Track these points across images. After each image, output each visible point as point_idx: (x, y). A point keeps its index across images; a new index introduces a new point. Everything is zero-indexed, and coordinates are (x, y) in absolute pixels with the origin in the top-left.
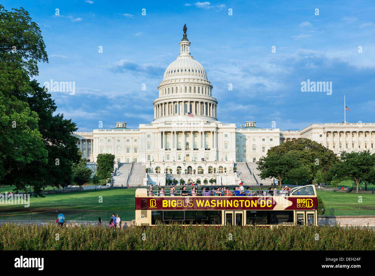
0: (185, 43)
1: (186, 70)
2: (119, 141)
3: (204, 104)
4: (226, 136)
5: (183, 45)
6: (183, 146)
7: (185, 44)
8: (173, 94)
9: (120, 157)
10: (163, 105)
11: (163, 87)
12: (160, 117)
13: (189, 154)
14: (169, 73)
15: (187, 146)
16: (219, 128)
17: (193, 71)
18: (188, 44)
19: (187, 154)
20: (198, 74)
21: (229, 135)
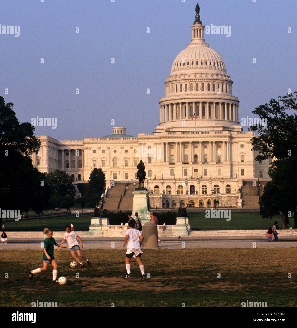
0: (197, 27)
1: (197, 63)
2: (115, 151)
3: (220, 105)
4: (242, 146)
5: (195, 29)
6: (190, 159)
7: (197, 29)
8: (181, 93)
9: (117, 172)
10: (170, 106)
11: (170, 83)
12: (166, 121)
13: (197, 168)
14: (177, 66)
15: (196, 159)
16: (234, 138)
17: (206, 64)
18: (201, 28)
19: (195, 168)
20: (213, 67)
21: (246, 145)
